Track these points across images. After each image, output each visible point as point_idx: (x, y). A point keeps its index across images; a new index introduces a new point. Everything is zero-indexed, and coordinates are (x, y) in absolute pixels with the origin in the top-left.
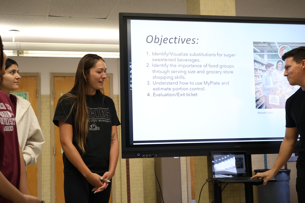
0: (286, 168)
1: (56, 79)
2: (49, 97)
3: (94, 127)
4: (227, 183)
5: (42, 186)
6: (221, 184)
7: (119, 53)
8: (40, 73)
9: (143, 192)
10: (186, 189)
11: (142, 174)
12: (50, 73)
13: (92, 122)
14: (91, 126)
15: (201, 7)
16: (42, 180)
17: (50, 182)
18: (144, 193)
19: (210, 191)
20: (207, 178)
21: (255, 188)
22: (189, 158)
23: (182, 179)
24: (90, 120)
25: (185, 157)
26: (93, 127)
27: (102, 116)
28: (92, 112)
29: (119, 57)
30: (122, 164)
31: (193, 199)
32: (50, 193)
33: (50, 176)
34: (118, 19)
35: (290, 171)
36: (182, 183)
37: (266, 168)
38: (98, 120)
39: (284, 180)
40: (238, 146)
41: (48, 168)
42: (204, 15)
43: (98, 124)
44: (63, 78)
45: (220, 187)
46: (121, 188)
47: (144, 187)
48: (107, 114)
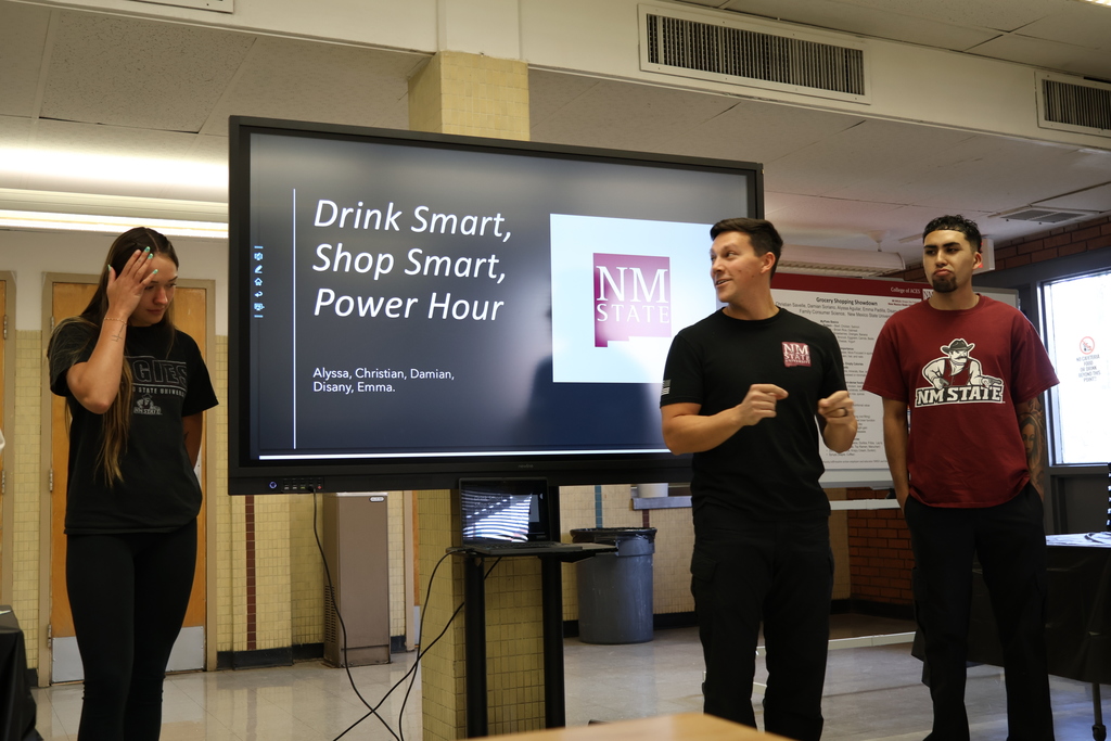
0: (646, 525)
1: (58, 289)
2: (39, 337)
3: (148, 407)
4: (500, 556)
5: (15, 574)
6: (483, 560)
7: (226, 226)
8: (15, 272)
9: (289, 587)
10: (401, 580)
11: (288, 541)
12: (43, 273)
13: (142, 393)
14: (140, 402)
15: (443, 114)
16: (15, 559)
17: (36, 562)
18: (292, 591)
19: (455, 579)
20: (449, 544)
21: (565, 567)
22: (409, 493)
23: (391, 555)
24: (137, 387)
25: (400, 493)
26: (143, 405)
27: (171, 379)
28: (145, 366)
29: (225, 235)
30: (234, 517)
31: (417, 604)
32: (36, 592)
33: (37, 548)
34: (227, 134)
35: (655, 531)
36: (390, 565)
37: (599, 526)
38: (159, 389)
39: (641, 553)
40: (527, 466)
41: (33, 526)
42: (452, 133)
43: (158, 399)
44: (79, 289)
45: (481, 568)
46: (232, 578)
47: (292, 576)
48: (183, 375)
